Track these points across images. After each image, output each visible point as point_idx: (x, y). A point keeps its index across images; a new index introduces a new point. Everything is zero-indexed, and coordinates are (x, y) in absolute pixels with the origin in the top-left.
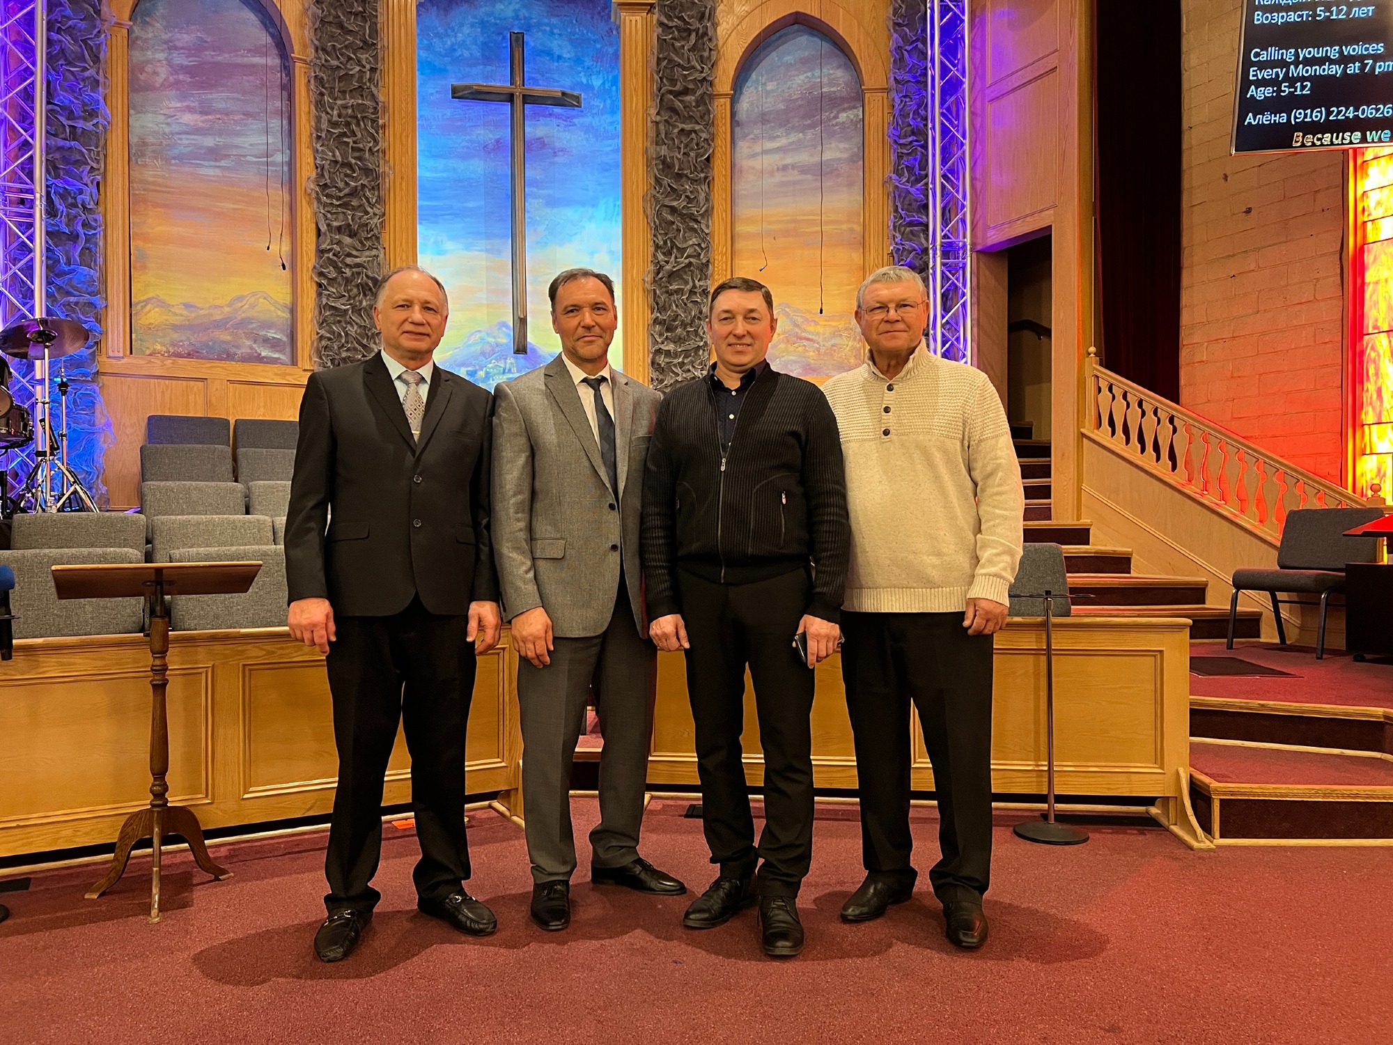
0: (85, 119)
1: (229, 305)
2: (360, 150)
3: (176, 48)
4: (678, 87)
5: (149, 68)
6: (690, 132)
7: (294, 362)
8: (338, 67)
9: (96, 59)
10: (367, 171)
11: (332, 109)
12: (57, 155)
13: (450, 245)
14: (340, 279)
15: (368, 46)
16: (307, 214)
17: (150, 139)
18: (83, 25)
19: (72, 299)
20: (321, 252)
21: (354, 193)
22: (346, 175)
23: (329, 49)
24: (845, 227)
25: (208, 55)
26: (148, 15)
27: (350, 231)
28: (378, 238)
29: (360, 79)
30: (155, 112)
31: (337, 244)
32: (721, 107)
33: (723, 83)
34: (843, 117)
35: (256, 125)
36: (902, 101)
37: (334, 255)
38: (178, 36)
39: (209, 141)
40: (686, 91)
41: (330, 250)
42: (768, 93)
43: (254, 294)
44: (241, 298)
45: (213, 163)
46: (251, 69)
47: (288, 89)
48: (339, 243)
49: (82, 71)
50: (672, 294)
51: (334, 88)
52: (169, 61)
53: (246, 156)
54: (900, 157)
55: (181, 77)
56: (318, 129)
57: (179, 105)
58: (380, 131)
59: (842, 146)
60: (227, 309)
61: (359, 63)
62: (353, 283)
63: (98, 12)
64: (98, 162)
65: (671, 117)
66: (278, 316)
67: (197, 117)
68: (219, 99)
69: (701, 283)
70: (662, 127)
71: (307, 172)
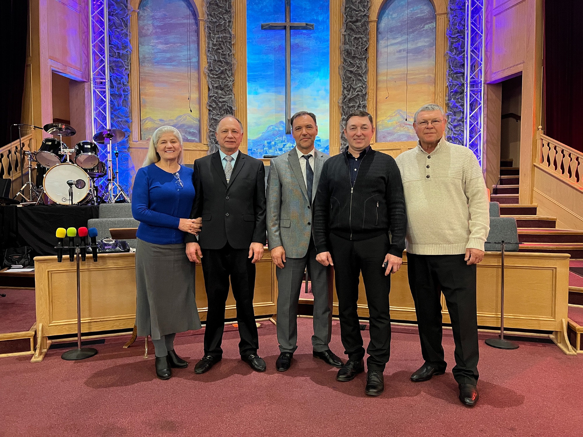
0: (123, 50)
1: (176, 119)
2: (225, 55)
3: (156, 19)
4: (354, 19)
5: (146, 28)
6: (359, 38)
7: (200, 142)
8: (216, 22)
9: (126, 26)
10: (227, 63)
11: (214, 39)
12: (113, 64)
13: (260, 91)
14: (217, 108)
15: (228, 12)
16: (205, 81)
17: (147, 56)
18: (121, 12)
19: (120, 119)
20: (210, 97)
21: (222, 72)
22: (219, 65)
23: (212, 14)
24: (426, 75)
25: (168, 21)
26: (145, 6)
27: (221, 88)
28: (232, 90)
29: (225, 26)
30: (148, 45)
31: (216, 93)
32: (372, 26)
33: (374, 16)
34: (427, 27)
36: (453, 18)
37: (215, 98)
38: (156, 14)
39: (168, 55)
40: (357, 21)
41: (214, 96)
42: (393, 19)
43: (185, 115)
44: (180, 117)
45: (170, 64)
46: (183, 25)
47: (197, 32)
48: (217, 93)
49: (121, 30)
50: (350, 108)
51: (214, 30)
52: (153, 24)
53: (181, 60)
54: (452, 43)
55: (158, 30)
56: (208, 47)
57: (157, 41)
58: (232, 47)
59: (426, 40)
60: (175, 121)
61: (224, 19)
62: (222, 109)
63: (126, 7)
64: (128, 66)
65: (351, 32)
66: (194, 123)
67: (164, 46)
68: (171, 38)
69: (363, 103)
70: (347, 37)
71: (204, 65)
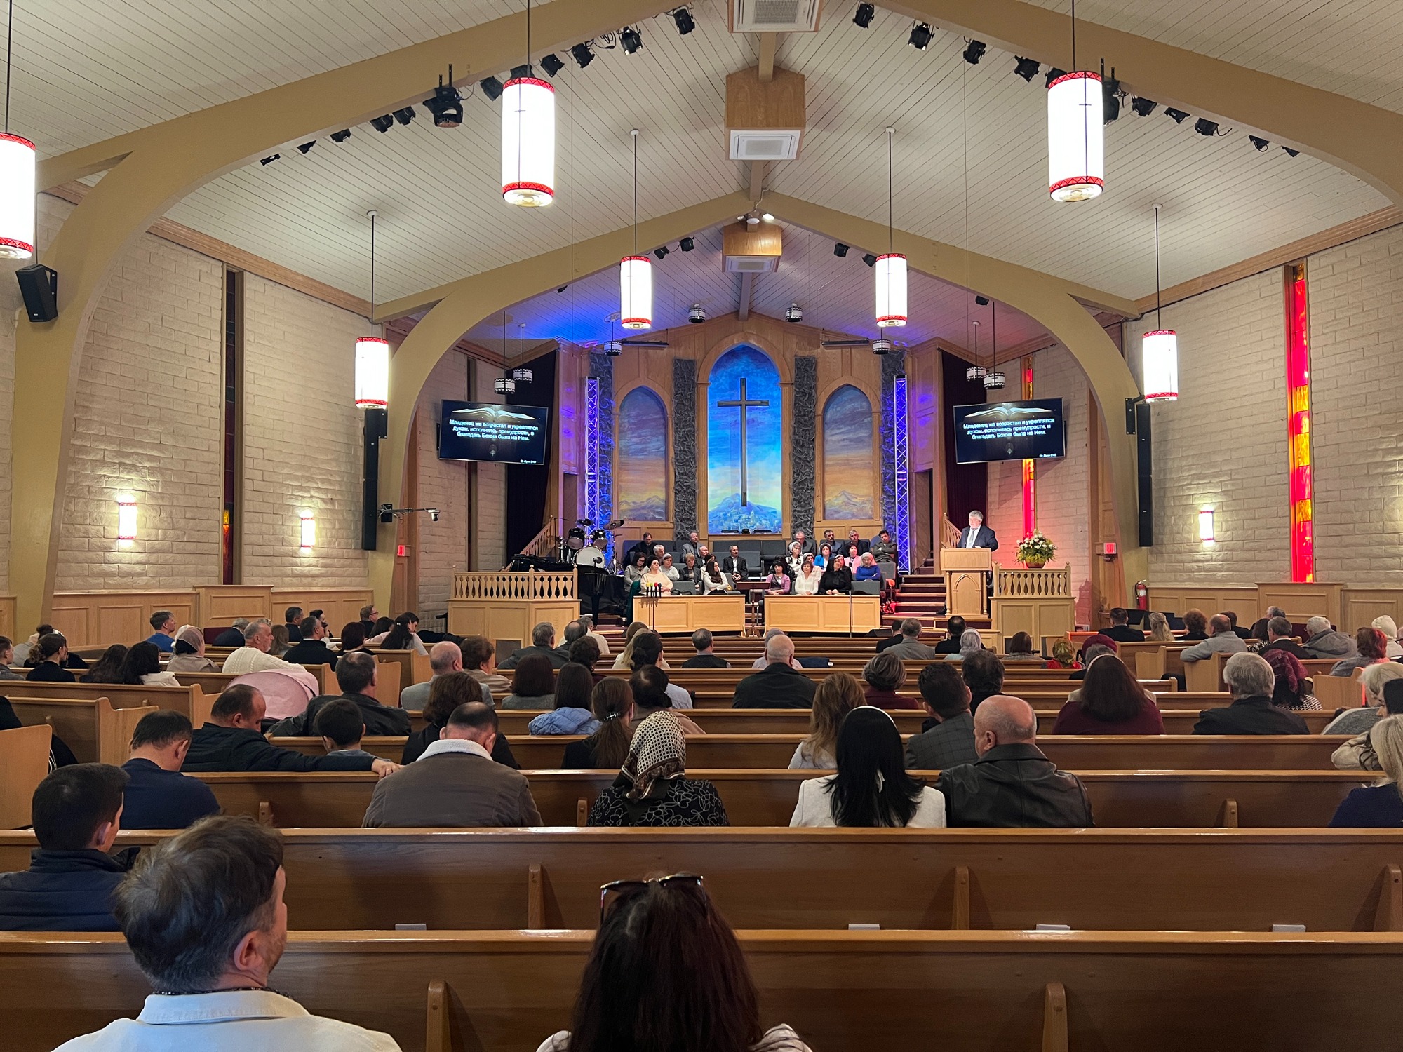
0: (608, 447)
1: (646, 501)
2: (689, 445)
3: (632, 417)
4: (802, 414)
5: (623, 425)
6: (807, 430)
7: (667, 520)
8: (682, 418)
9: (610, 427)
10: (691, 453)
11: (680, 432)
14: (682, 491)
15: (692, 409)
16: (671, 468)
17: (623, 448)
19: (604, 505)
20: (676, 482)
21: (687, 461)
22: (684, 455)
23: (679, 412)
24: (867, 462)
25: (640, 418)
26: (623, 407)
27: (686, 474)
28: (695, 475)
29: (689, 421)
30: (624, 439)
32: (819, 420)
33: (819, 411)
34: (866, 420)
35: (655, 439)
36: (884, 417)
37: (680, 483)
39: (640, 447)
40: (805, 415)
41: (679, 481)
42: (837, 412)
43: (655, 497)
44: (650, 499)
45: (642, 454)
46: (654, 420)
47: (666, 426)
48: (682, 478)
49: (609, 433)
50: (800, 489)
51: (681, 426)
52: (629, 422)
53: (652, 450)
54: (884, 438)
55: (633, 426)
56: (676, 440)
57: (632, 436)
58: (695, 438)
59: (865, 431)
60: (645, 503)
61: (689, 415)
62: (686, 492)
63: (611, 412)
64: (611, 460)
65: (799, 425)
66: (662, 504)
67: (637, 439)
68: (643, 432)
69: (811, 485)
70: (796, 428)
71: (671, 454)
